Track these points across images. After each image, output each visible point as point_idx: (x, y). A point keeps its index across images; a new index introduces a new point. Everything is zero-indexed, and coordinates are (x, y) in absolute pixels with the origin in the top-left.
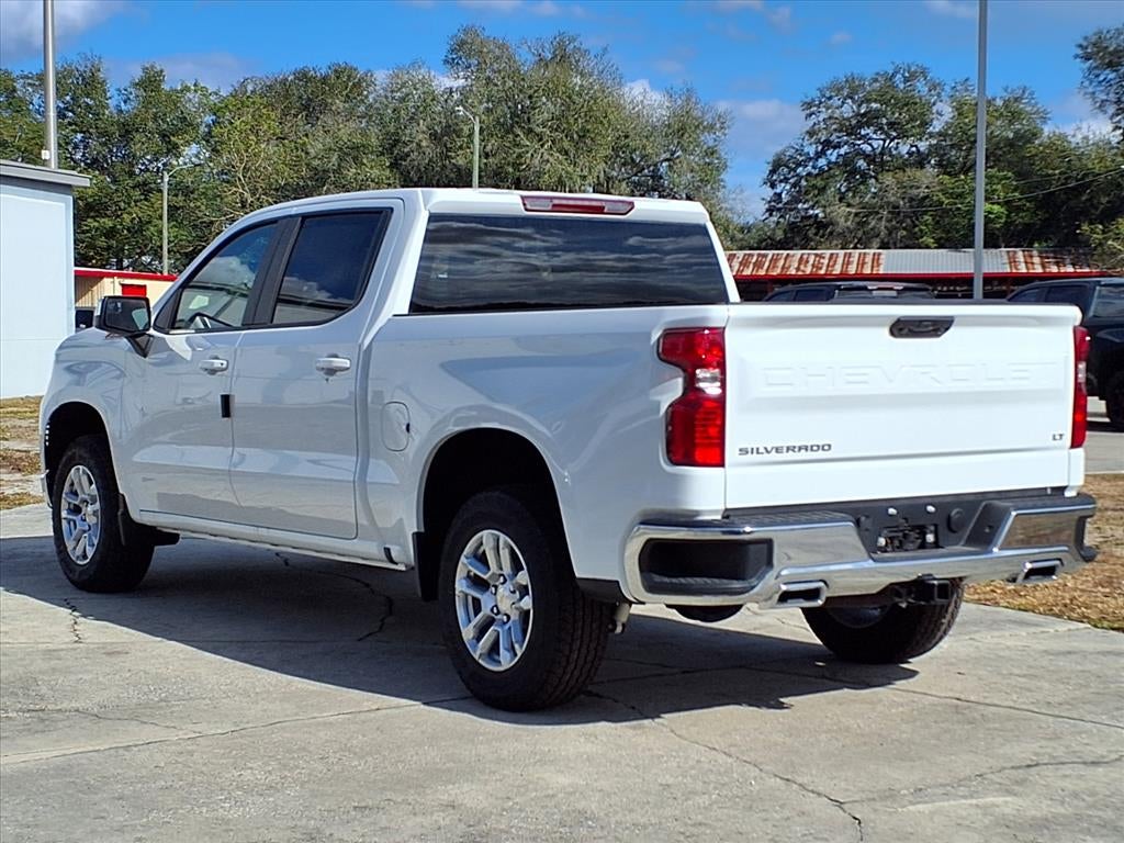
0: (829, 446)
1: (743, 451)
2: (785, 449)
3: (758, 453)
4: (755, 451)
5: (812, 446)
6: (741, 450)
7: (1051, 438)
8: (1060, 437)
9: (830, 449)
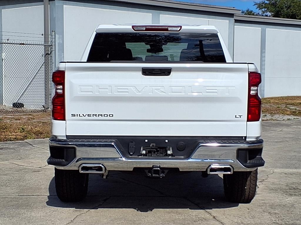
0: (113, 115)
1: (73, 115)
2: (92, 115)
3: (80, 116)
4: (78, 115)
5: (104, 115)
6: (72, 115)
7: (235, 116)
8: (239, 117)
9: (113, 116)
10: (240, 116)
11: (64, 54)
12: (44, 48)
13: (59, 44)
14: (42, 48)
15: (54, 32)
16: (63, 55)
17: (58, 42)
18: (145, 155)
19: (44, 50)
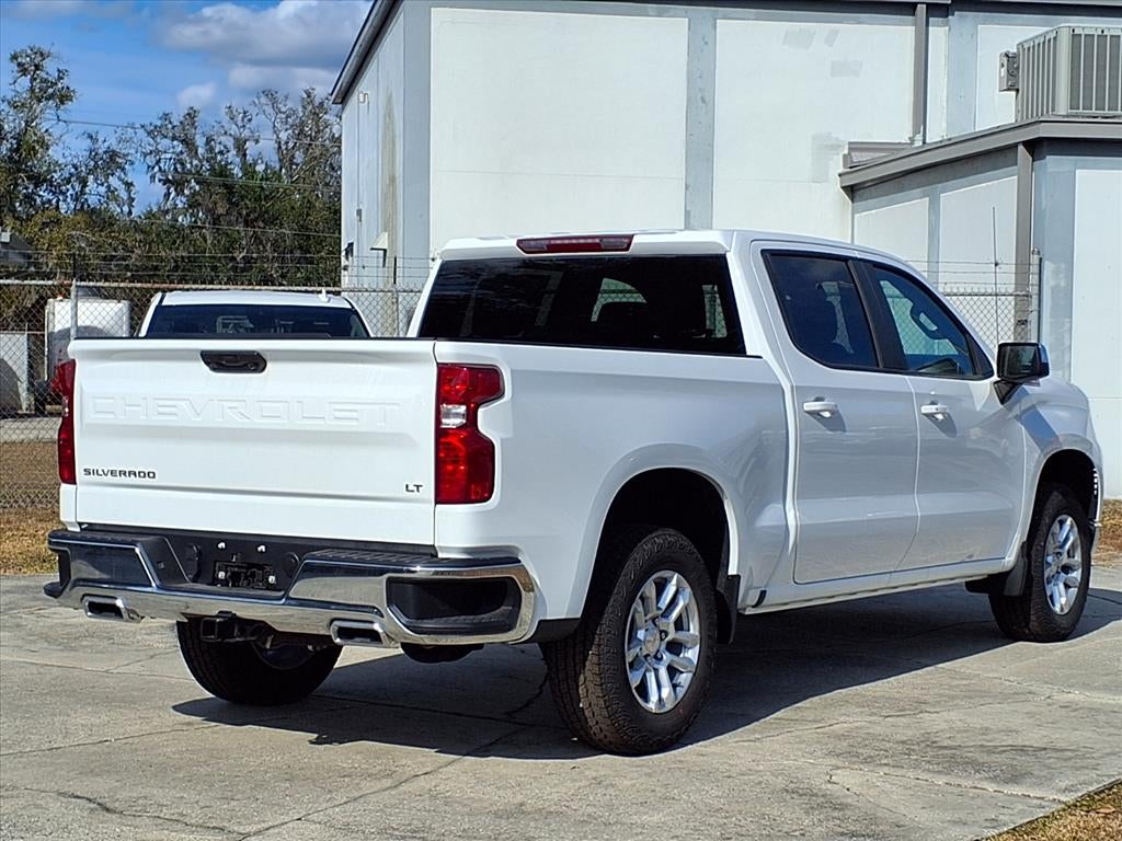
0: (153, 474)
1: (87, 471)
2: (118, 473)
3: (98, 474)
4: (95, 473)
5: (139, 473)
6: (85, 470)
8: (415, 489)
9: (154, 477)
10: (418, 486)
11: (1071, 322)
12: (1013, 303)
13: (1055, 290)
14: (1007, 303)
15: (1039, 252)
16: (1068, 325)
17: (1052, 283)
18: (224, 583)
19: (1013, 312)
